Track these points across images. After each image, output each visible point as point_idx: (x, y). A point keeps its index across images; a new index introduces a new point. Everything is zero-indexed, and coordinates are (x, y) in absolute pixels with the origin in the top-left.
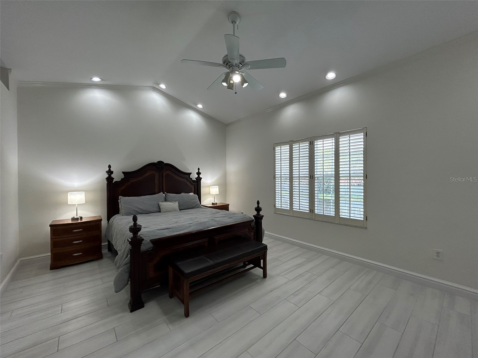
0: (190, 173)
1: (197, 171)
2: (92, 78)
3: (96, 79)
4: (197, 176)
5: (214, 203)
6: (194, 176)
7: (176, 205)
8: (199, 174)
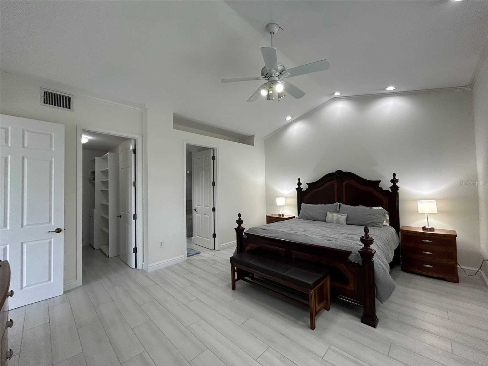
0: (379, 181)
1: (392, 178)
2: (286, 119)
3: (289, 118)
4: (392, 184)
5: (427, 227)
6: (386, 185)
7: (342, 217)
8: (394, 181)
